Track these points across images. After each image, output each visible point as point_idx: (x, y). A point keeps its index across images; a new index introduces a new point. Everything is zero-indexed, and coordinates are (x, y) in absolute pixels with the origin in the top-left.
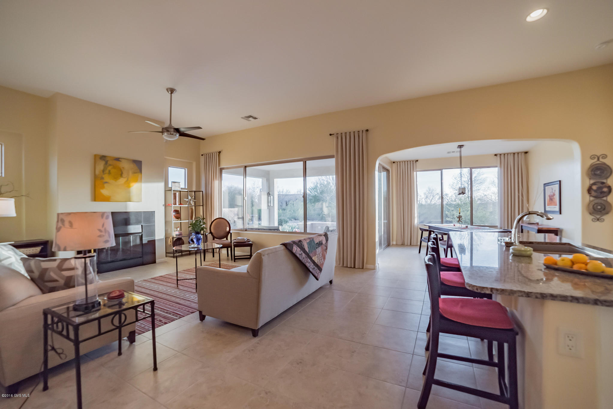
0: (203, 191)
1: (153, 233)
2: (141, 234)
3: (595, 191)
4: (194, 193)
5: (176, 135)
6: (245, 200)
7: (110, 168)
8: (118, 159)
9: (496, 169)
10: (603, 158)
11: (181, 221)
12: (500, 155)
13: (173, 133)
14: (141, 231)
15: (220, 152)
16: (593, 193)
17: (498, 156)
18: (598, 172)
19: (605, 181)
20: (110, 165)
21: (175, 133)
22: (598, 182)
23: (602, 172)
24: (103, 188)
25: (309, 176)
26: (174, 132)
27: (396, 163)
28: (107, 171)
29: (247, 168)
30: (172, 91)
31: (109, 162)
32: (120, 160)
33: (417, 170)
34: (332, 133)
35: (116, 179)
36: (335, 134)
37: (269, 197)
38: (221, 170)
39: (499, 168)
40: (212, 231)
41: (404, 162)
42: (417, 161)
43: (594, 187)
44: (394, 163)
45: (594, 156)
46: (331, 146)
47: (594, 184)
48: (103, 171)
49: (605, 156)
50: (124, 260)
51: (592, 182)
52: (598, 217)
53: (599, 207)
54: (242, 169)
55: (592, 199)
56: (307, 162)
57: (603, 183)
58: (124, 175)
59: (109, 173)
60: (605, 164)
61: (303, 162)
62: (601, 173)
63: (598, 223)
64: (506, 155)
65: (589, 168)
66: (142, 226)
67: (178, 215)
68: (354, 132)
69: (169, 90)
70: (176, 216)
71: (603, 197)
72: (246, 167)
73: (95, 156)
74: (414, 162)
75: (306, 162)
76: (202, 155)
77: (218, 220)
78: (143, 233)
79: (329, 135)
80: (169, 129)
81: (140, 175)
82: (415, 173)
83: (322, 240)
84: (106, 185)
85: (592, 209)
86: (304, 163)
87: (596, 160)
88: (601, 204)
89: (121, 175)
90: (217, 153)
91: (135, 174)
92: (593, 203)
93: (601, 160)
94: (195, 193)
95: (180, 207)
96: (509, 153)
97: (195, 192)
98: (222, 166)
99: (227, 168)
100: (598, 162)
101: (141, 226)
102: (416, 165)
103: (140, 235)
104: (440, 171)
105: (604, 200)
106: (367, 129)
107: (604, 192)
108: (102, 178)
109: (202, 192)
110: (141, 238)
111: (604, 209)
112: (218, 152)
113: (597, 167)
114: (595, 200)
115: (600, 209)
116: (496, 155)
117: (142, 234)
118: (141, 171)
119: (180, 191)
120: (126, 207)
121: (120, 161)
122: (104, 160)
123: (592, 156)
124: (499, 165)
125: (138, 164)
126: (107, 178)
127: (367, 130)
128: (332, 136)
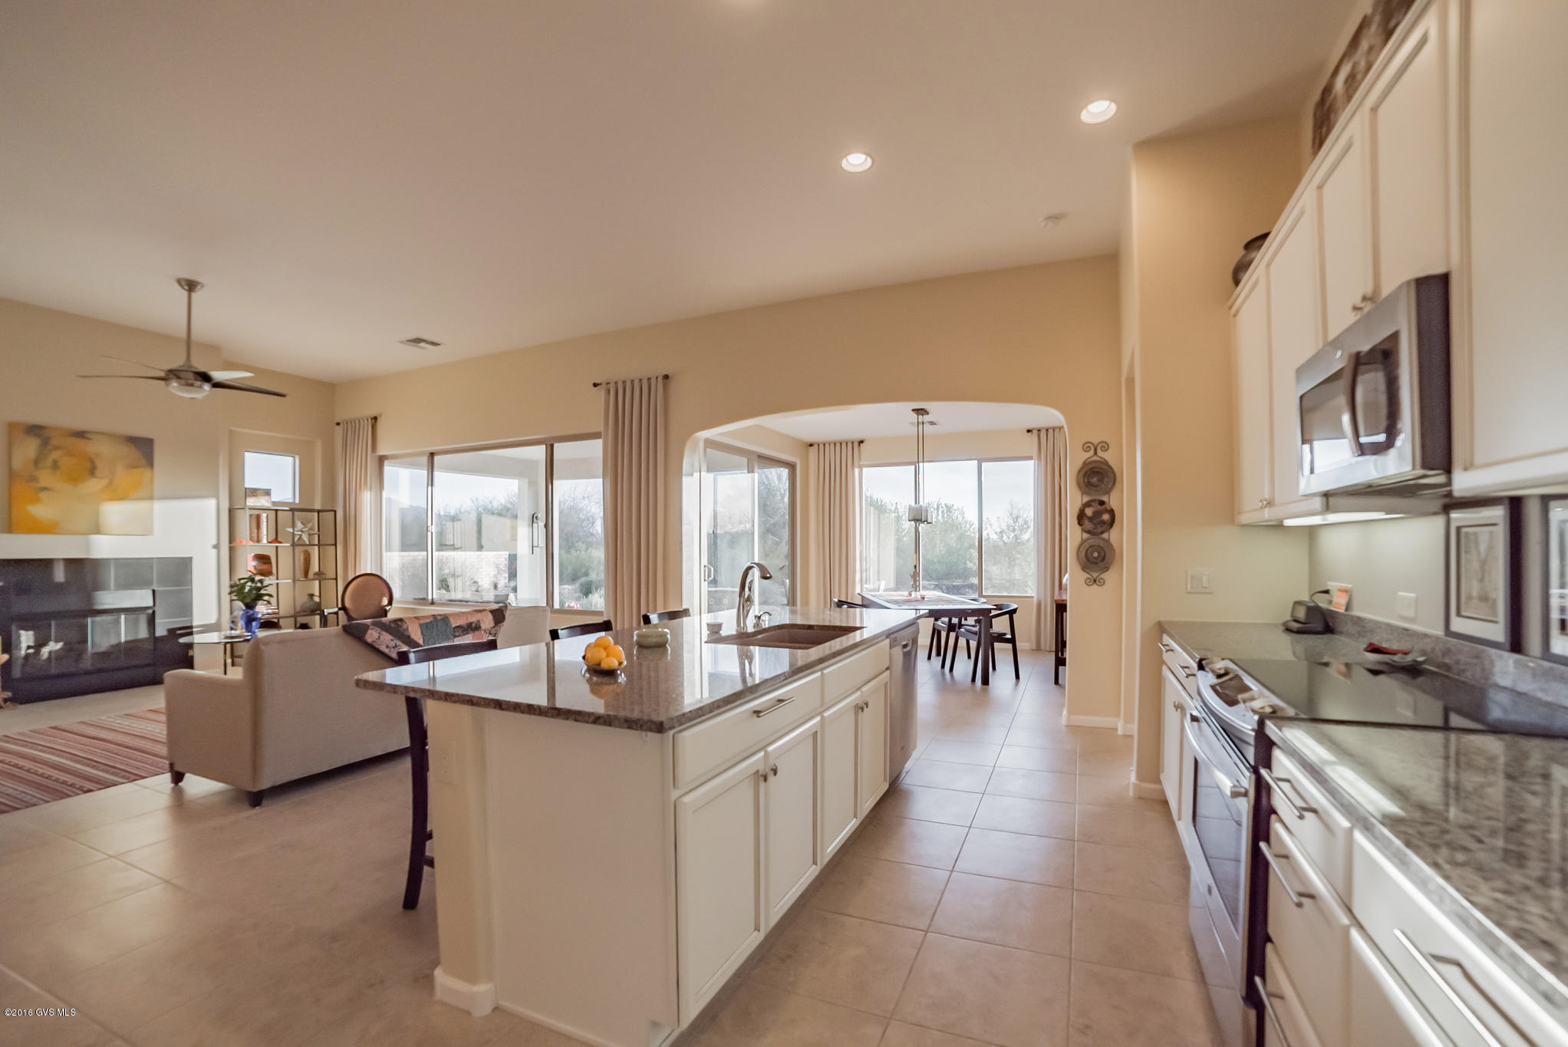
0: (335, 511)
1: (186, 608)
2: (150, 611)
3: (1090, 519)
4: (316, 514)
5: (201, 387)
6: (429, 534)
7: (55, 455)
8: (81, 435)
9: (1030, 466)
10: (1103, 449)
11: (277, 581)
12: (1039, 430)
13: (194, 382)
14: (151, 604)
15: (375, 418)
16: (1088, 525)
17: (1035, 432)
18: (1094, 480)
19: (1105, 498)
20: (57, 448)
21: (198, 383)
22: (1094, 501)
23: (1101, 480)
24: (36, 500)
25: (558, 479)
26: (196, 380)
27: (816, 446)
28: (49, 462)
29: (436, 458)
30: (191, 286)
31: (54, 442)
32: (89, 436)
33: (862, 463)
34: (597, 382)
35: (74, 479)
36: (604, 384)
37: (535, 525)
38: (382, 460)
39: (1036, 462)
40: (347, 604)
41: (832, 445)
42: (862, 442)
43: (1089, 512)
44: (811, 445)
45: (1088, 445)
46: (594, 409)
47: (1087, 505)
48: (36, 462)
49: (1105, 446)
50: (100, 671)
51: (1086, 499)
52: (1095, 575)
53: (1096, 554)
54: (425, 459)
55: (1086, 535)
56: (556, 446)
57: (1102, 503)
58: (98, 472)
59: (55, 466)
60: (1106, 463)
61: (544, 446)
62: (1099, 480)
63: (1095, 587)
64: (1051, 431)
65: (1080, 471)
66: (154, 591)
67: (265, 567)
68: (641, 380)
69: (183, 283)
70: (260, 568)
71: (1102, 533)
72: (432, 455)
73: (12, 427)
74: (856, 444)
75: (552, 446)
76: (338, 424)
77: (365, 577)
78: (156, 609)
79: (592, 386)
80: (182, 375)
81: (147, 473)
82: (857, 471)
83: (479, 621)
84: (43, 495)
85: (1084, 558)
86: (549, 449)
87: (1092, 453)
88: (1099, 549)
89: (92, 471)
90: (370, 420)
91: (135, 470)
92: (1086, 545)
93: (1100, 453)
94: (320, 514)
95: (275, 549)
96: (1056, 428)
97: (319, 512)
98: (381, 452)
99: (394, 457)
100: (1095, 458)
101: (151, 592)
102: (859, 450)
103: (148, 614)
104: (912, 467)
105: (1104, 539)
106: (666, 373)
107: (1103, 522)
108: (33, 479)
109: (333, 513)
110: (152, 621)
111: (1104, 559)
112: (372, 419)
113: (1092, 468)
114: (1090, 539)
115: (1095, 558)
116: (1029, 431)
117: (154, 612)
118: (150, 463)
119: (276, 510)
120: (88, 547)
121: (89, 439)
122: (37, 435)
123: (1085, 444)
124: (1035, 453)
125: (143, 448)
126: (45, 478)
127: (666, 377)
128: (598, 387)
